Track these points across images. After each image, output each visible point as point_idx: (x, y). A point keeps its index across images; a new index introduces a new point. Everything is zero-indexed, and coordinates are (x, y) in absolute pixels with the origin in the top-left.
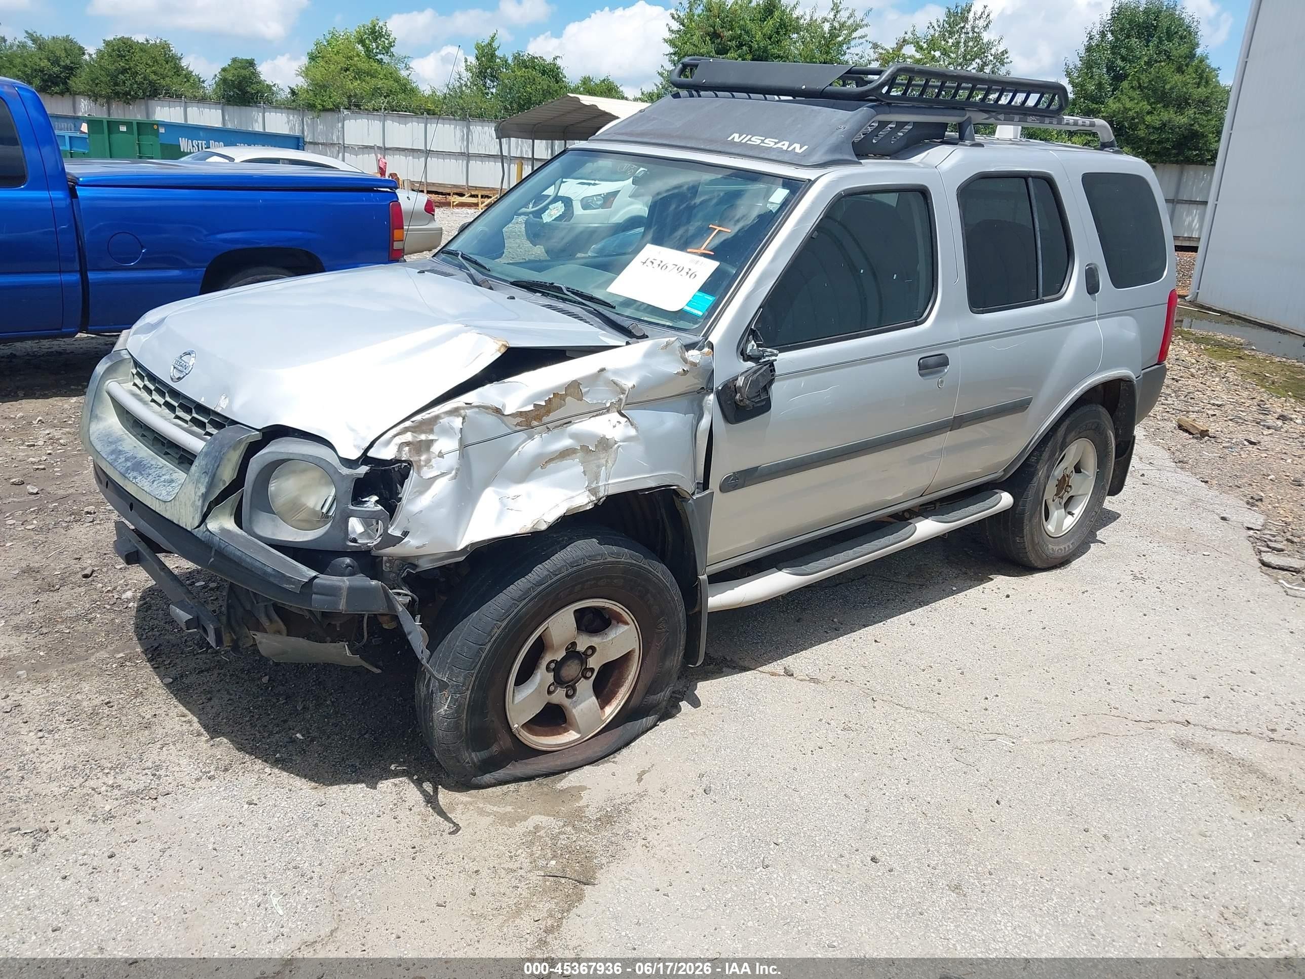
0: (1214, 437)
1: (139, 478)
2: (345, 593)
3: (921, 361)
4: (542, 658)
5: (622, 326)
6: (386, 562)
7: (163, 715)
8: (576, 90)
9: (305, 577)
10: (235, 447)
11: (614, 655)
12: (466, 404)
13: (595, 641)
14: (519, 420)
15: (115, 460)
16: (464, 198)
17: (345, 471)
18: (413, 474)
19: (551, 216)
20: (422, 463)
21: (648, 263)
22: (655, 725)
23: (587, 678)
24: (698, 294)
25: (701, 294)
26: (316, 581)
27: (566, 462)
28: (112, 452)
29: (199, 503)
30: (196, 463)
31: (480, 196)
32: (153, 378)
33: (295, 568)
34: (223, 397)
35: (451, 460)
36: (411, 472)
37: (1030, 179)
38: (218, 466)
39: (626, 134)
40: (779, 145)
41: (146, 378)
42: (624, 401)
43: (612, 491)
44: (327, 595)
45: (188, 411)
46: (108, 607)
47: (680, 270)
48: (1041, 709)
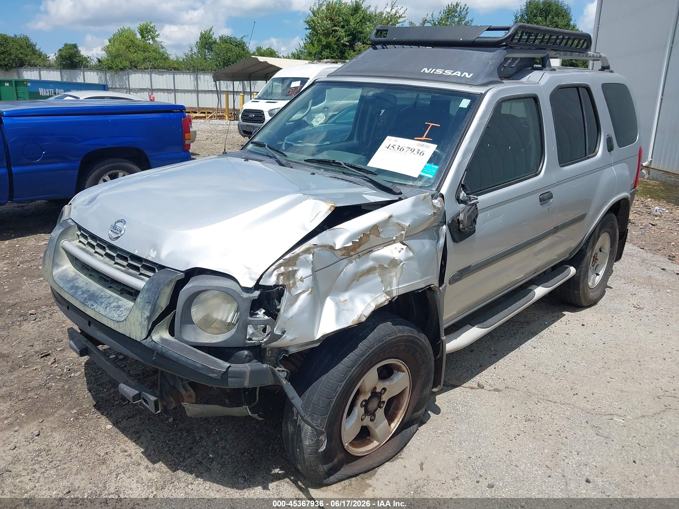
0: (633, 223)
1: (95, 305)
2: (248, 375)
3: (541, 197)
4: (358, 399)
5: (387, 187)
6: (269, 350)
7: (112, 452)
8: (254, 54)
9: (223, 368)
10: (168, 285)
11: (396, 392)
12: (314, 245)
13: (386, 384)
14: (343, 252)
15: (75, 293)
16: (197, 114)
17: (245, 295)
18: (286, 293)
19: (318, 122)
20: (291, 285)
21: (390, 147)
22: (417, 430)
23: (381, 407)
24: (427, 165)
25: (429, 165)
26: (230, 369)
27: (371, 276)
28: (72, 288)
29: (146, 323)
30: (140, 296)
31: (206, 113)
32: (94, 237)
33: (215, 362)
34: (152, 250)
35: (308, 282)
36: (285, 292)
37: (580, 88)
38: (158, 298)
39: (353, 72)
40: (455, 74)
41: (88, 238)
42: (404, 235)
43: (401, 292)
44: (237, 378)
45: (125, 259)
46: (59, 378)
47: (412, 150)
48: (627, 396)
